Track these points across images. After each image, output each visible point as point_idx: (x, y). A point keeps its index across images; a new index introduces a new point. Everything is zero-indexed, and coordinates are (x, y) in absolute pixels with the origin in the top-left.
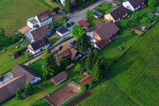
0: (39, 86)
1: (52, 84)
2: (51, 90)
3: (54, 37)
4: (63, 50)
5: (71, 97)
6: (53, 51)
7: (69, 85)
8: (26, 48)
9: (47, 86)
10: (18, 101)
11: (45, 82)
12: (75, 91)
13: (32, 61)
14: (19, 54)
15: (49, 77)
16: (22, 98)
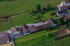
0: (55, 28)
1: (60, 28)
2: (59, 30)
4: (69, 16)
5: (65, 34)
6: (65, 16)
7: (66, 30)
8: (56, 13)
9: (58, 28)
10: (45, 31)
11: (58, 27)
12: (67, 32)
13: (56, 18)
14: (53, 14)
15: (60, 25)
16: (47, 30)
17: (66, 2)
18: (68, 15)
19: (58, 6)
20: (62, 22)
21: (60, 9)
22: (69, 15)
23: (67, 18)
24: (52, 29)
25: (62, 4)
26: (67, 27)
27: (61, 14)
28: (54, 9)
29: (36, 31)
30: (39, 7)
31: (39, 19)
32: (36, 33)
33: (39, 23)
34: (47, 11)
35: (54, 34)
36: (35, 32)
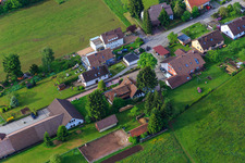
0: (78, 131)
1: (96, 130)
2: (91, 138)
3: (118, 65)
4: (122, 85)
5: (114, 151)
6: (110, 84)
7: (117, 133)
8: (77, 79)
9: (88, 132)
10: (46, 148)
11: (87, 127)
12: (122, 142)
13: (78, 97)
14: (67, 84)
15: (93, 120)
16: (51, 144)
17: (106, 36)
18: (117, 81)
19: (80, 53)
20: (99, 109)
21: (87, 62)
22: (120, 82)
23: (114, 91)
24: (66, 136)
25: (93, 46)
26: (120, 123)
27: (94, 82)
28: (70, 66)
29: (13, 150)
30: (14, 65)
31: (20, 109)
32: (12, 160)
33: (22, 121)
34: (44, 77)
35: (77, 153)
36: (9, 156)
